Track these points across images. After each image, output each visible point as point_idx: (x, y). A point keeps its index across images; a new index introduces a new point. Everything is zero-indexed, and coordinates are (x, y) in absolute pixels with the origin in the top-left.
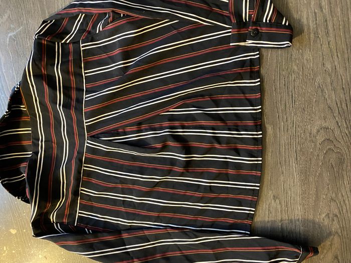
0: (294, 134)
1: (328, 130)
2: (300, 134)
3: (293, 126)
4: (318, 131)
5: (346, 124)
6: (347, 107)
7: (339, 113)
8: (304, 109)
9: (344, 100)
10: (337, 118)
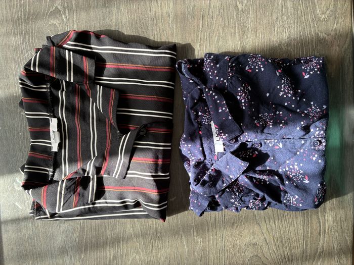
0: (223, 249)
1: (256, 246)
2: (229, 249)
3: (222, 240)
4: (247, 247)
5: (274, 241)
6: (275, 224)
7: (267, 230)
8: (233, 224)
9: (272, 217)
10: (265, 235)
